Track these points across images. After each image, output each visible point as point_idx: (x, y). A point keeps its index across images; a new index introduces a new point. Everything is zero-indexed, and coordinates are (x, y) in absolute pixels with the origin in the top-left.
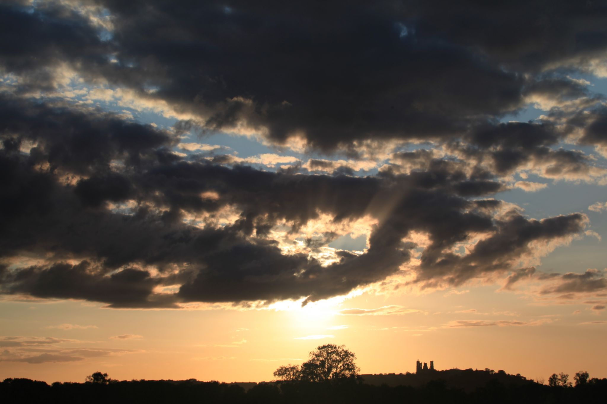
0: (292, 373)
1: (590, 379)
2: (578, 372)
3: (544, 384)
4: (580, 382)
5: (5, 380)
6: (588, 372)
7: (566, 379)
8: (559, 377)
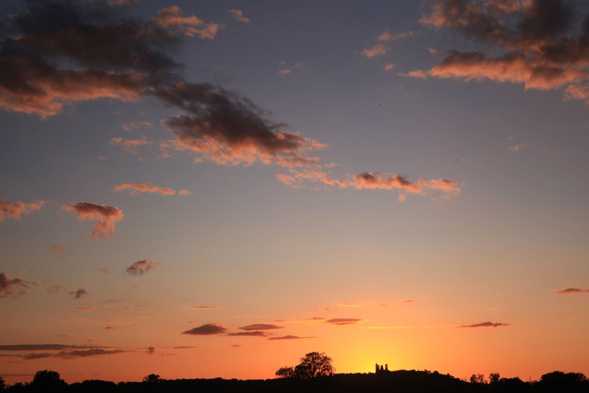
0: (288, 373)
1: (501, 378)
2: (491, 373)
3: (467, 381)
4: (493, 381)
5: (83, 381)
6: (499, 373)
7: (483, 378)
8: (478, 377)
